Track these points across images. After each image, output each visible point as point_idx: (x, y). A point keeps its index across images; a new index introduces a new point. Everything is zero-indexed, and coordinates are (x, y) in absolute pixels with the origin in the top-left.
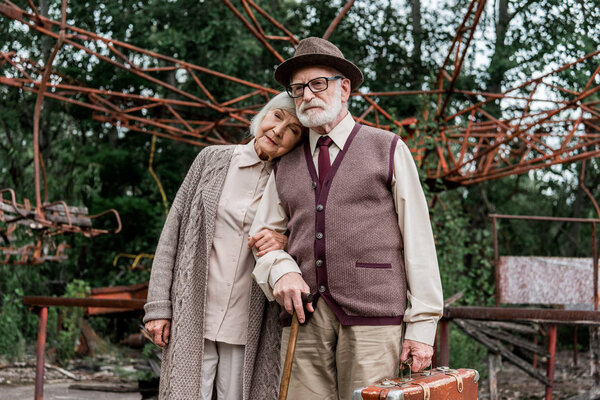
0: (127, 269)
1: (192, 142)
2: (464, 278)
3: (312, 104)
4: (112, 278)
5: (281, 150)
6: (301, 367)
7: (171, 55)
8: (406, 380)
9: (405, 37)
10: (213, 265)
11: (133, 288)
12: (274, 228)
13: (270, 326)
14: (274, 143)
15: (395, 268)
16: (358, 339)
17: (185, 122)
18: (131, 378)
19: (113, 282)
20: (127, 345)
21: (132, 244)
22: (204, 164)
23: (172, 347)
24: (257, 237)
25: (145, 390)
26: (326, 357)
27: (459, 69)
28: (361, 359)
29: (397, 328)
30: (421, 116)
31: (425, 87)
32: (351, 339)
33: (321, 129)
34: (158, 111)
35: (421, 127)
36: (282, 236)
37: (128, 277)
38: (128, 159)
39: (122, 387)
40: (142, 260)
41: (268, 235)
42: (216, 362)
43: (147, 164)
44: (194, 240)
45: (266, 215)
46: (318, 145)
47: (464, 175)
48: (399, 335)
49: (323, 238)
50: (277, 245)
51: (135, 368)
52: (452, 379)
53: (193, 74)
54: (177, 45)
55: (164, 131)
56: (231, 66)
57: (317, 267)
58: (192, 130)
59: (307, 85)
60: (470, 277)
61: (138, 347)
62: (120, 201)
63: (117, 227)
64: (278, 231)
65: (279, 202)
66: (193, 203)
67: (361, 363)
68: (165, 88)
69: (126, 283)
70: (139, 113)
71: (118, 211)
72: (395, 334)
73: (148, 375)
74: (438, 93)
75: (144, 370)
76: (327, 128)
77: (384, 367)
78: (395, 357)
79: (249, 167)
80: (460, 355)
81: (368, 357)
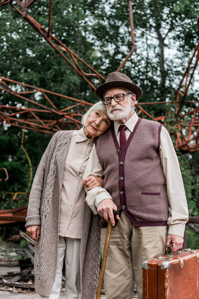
0: (10, 200)
1: (44, 131)
2: (192, 202)
3: (116, 108)
4: (2, 205)
5: (99, 133)
6: (112, 250)
7: (32, 84)
8: (170, 256)
9: (156, 73)
10: (63, 196)
11: (14, 211)
12: (96, 175)
13: (94, 228)
14: (95, 129)
15: (162, 195)
16: (143, 234)
17: (41, 121)
18: (14, 259)
19: (3, 208)
20: (11, 241)
21: (12, 187)
22: (57, 141)
23: (41, 241)
24: (87, 179)
25: (22, 265)
26: (125, 244)
27: (187, 90)
28: (145, 245)
29: (164, 228)
30: (167, 115)
31: (167, 100)
32: (140, 234)
33: (120, 121)
34: (25, 115)
35: (167, 121)
36: (100, 179)
37: (11, 204)
38: (10, 141)
39: (10, 264)
40: (18, 195)
41: (93, 178)
42: (65, 248)
43: (20, 144)
44: (53, 182)
45: (91, 168)
46: (119, 130)
47: (190, 146)
48: (165, 231)
49: (124, 180)
50: (98, 184)
51: (17, 253)
52: (194, 255)
53: (45, 94)
54: (35, 80)
55: (28, 125)
56: (64, 90)
57: (120, 195)
58: (45, 125)
59: (113, 98)
60: (195, 201)
61: (17, 242)
62: (6, 163)
63: (6, 177)
64: (98, 176)
65: (98, 161)
66: (52, 162)
67: (145, 247)
68: (29, 102)
69: (10, 208)
70: (15, 117)
71: (6, 169)
72: (163, 231)
73: (23, 257)
74: (176, 103)
75: (21, 255)
76: (124, 121)
77: (157, 249)
78: (163, 243)
79: (81, 142)
80: (191, 243)
81: (149, 244)
